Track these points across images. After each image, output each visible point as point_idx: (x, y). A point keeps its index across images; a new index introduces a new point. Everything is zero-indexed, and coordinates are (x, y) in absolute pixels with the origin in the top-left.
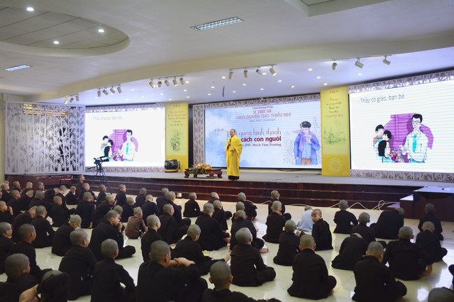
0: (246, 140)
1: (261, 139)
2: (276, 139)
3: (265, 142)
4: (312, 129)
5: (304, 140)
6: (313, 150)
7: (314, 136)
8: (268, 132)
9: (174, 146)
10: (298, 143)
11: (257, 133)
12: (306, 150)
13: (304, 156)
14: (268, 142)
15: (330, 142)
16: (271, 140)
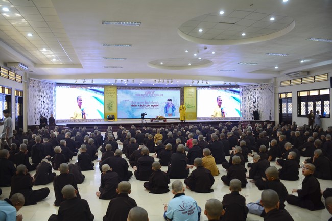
0: (141, 106)
1: (149, 105)
2: (156, 106)
3: (151, 107)
4: (172, 102)
5: (169, 106)
6: (173, 111)
7: (173, 104)
8: (152, 102)
9: (109, 108)
10: (166, 107)
11: (147, 103)
12: (170, 111)
13: (169, 113)
14: (152, 107)
15: (188, 107)
16: (154, 106)
